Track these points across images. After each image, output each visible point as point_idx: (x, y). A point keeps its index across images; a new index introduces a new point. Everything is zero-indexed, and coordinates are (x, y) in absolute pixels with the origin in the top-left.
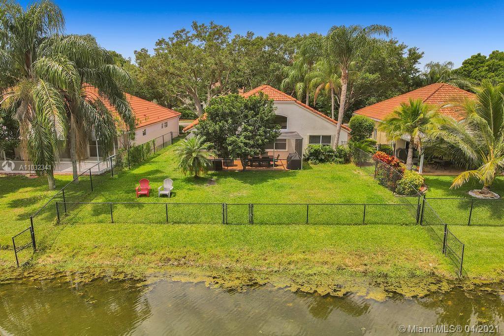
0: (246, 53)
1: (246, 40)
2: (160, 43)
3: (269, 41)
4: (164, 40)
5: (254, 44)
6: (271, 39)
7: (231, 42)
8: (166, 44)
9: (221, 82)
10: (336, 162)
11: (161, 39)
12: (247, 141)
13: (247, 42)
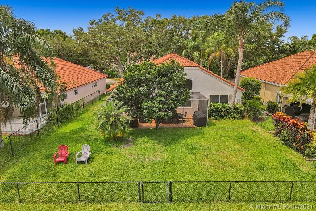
0: (156, 30)
1: (156, 20)
2: (91, 23)
3: (173, 21)
4: (95, 21)
5: (161, 23)
6: (174, 19)
7: (144, 22)
8: (97, 24)
9: (137, 52)
10: (234, 117)
11: (92, 20)
12: (161, 106)
13: (156, 22)
